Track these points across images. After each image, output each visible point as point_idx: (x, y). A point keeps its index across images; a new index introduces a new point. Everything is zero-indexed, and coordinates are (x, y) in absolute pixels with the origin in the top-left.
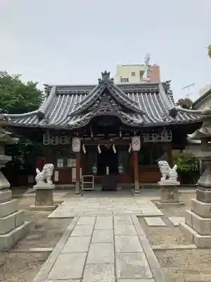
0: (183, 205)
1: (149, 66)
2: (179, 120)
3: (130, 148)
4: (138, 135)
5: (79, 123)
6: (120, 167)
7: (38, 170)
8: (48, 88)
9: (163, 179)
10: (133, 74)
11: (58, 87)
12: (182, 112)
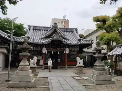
0: (85, 73)
1: (65, 20)
2: (82, 43)
3: (64, 53)
4: (68, 47)
5: (46, 42)
6: (59, 60)
7: (31, 60)
8: (30, 27)
9: (78, 64)
10: (59, 22)
11: (34, 27)
12: (83, 40)
